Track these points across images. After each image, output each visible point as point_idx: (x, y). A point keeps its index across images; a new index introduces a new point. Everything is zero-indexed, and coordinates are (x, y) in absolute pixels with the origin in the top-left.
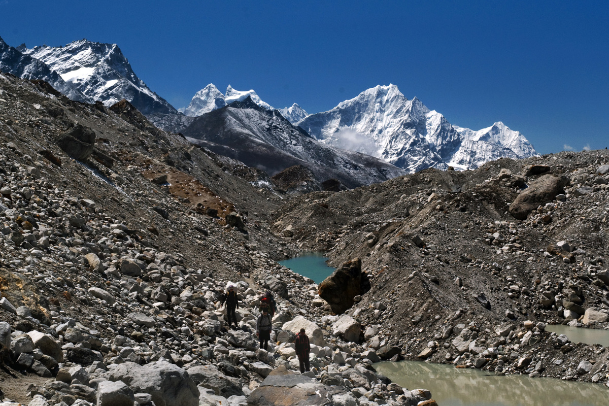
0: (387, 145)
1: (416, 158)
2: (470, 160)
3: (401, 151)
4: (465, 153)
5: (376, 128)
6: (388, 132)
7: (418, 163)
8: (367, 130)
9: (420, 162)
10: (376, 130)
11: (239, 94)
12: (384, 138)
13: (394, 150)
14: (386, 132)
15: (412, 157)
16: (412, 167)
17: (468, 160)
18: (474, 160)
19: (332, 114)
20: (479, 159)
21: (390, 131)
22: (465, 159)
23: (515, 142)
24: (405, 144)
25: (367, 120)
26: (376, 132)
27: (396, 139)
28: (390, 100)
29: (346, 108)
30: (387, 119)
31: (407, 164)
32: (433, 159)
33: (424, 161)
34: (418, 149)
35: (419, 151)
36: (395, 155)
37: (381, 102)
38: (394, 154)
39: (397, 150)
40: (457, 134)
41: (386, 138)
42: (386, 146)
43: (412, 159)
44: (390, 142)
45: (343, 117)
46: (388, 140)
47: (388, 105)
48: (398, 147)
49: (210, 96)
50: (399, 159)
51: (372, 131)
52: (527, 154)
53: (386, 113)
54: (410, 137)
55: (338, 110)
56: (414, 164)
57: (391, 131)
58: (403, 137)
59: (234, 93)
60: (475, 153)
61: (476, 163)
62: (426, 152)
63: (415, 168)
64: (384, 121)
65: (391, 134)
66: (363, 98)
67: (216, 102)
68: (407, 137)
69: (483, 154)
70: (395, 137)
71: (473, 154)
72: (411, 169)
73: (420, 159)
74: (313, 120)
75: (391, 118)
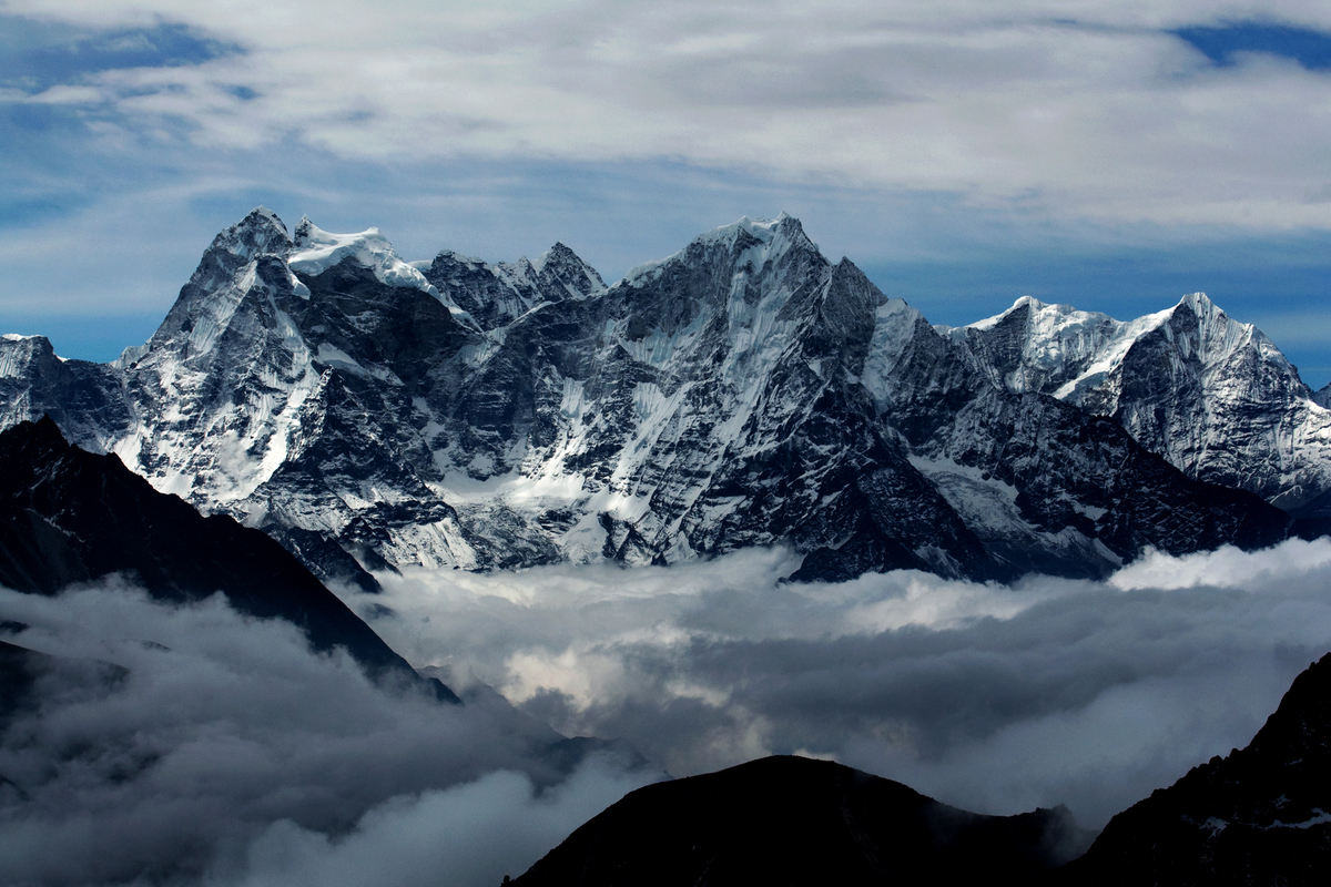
0: (758, 403)
1: (824, 449)
2: (994, 451)
3: (791, 423)
4: (983, 430)
5: (729, 347)
6: (765, 362)
7: (830, 463)
8: (704, 353)
9: (835, 461)
10: (731, 354)
11: (333, 243)
12: (751, 380)
13: (772, 419)
14: (759, 363)
15: (814, 446)
16: (812, 477)
17: (988, 451)
18: (1006, 452)
19: (607, 302)
20: (1022, 450)
21: (771, 355)
22: (980, 447)
23: (1241, 357)
24: (803, 405)
25: (706, 325)
26: (728, 363)
27: (781, 387)
28: (775, 263)
29: (646, 286)
30: (765, 320)
31: (798, 466)
32: (870, 454)
33: (844, 460)
34: (832, 421)
35: (833, 427)
36: (772, 437)
37: (748, 269)
38: (771, 431)
39: (780, 419)
40: (961, 370)
41: (758, 380)
42: (755, 404)
43: (813, 450)
44: (768, 391)
45: (639, 313)
46: (763, 386)
47: (770, 277)
48: (785, 411)
49: (256, 245)
50: (779, 449)
51: (719, 358)
52: (1276, 394)
53: (763, 303)
54: (819, 382)
55: (624, 289)
56: (817, 466)
57: (774, 359)
58: (800, 381)
59: (317, 242)
60: (1011, 431)
61: (1012, 459)
62: (853, 432)
63: (817, 481)
64: (756, 328)
65: (772, 366)
66: (700, 256)
67: (259, 270)
68: (811, 381)
69: (1033, 435)
70: (780, 377)
71: (1003, 432)
72: (809, 482)
73: (835, 451)
74: (552, 321)
75: (777, 319)
